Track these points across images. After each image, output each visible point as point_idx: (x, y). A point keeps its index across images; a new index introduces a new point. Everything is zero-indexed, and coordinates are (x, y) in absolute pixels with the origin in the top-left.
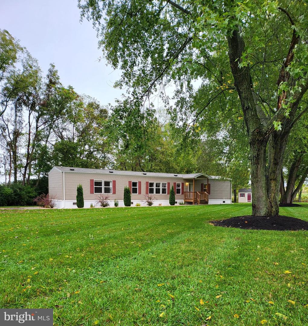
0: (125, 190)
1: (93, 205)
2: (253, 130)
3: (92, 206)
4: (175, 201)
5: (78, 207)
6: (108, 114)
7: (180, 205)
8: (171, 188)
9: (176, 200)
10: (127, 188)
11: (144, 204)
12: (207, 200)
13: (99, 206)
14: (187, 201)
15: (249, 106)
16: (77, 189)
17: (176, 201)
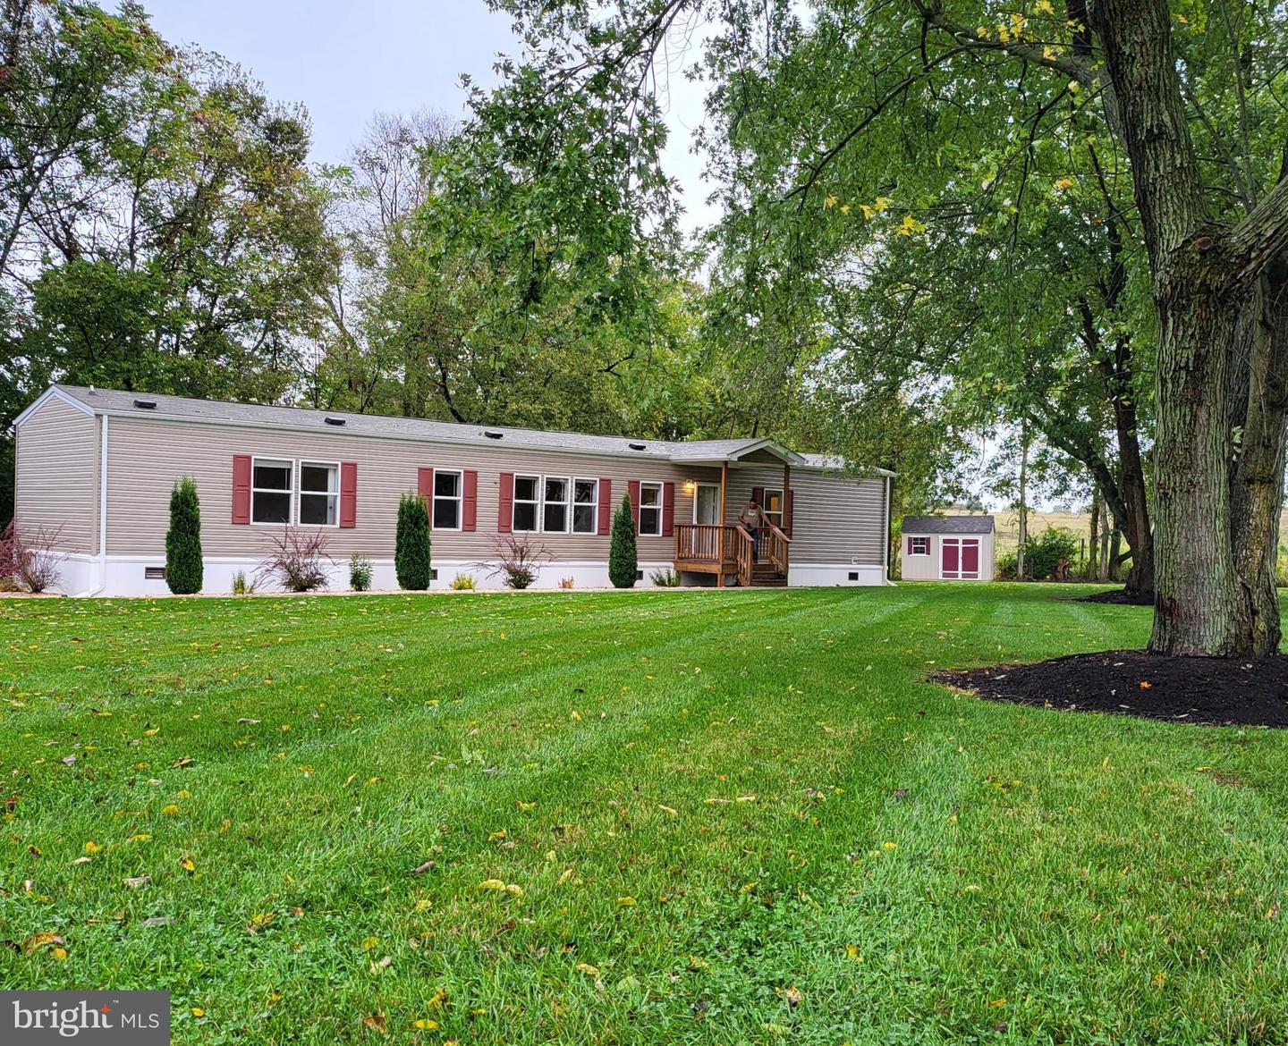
0: (402, 512)
1: (248, 583)
2: (1181, 240)
3: (239, 585)
4: (636, 566)
5: (174, 589)
6: (306, 143)
7: (660, 589)
8: (617, 506)
9: (639, 563)
10: (414, 500)
11: (491, 580)
12: (781, 567)
13: (273, 586)
14: (692, 567)
15: (1161, 125)
16: (169, 500)
17: (640, 565)
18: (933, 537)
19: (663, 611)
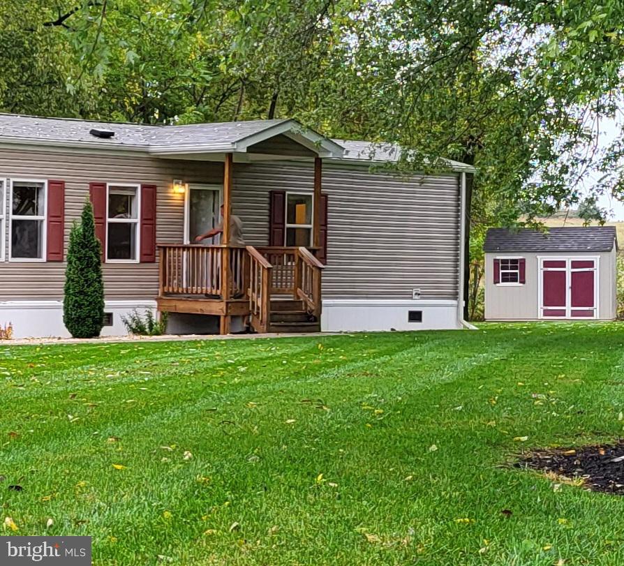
4: (102, 306)
7: (137, 338)
8: (73, 220)
9: (107, 302)
12: (311, 305)
14: (183, 307)
17: (109, 305)
18: (528, 258)
19: (141, 371)
